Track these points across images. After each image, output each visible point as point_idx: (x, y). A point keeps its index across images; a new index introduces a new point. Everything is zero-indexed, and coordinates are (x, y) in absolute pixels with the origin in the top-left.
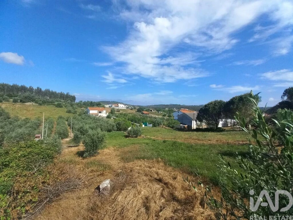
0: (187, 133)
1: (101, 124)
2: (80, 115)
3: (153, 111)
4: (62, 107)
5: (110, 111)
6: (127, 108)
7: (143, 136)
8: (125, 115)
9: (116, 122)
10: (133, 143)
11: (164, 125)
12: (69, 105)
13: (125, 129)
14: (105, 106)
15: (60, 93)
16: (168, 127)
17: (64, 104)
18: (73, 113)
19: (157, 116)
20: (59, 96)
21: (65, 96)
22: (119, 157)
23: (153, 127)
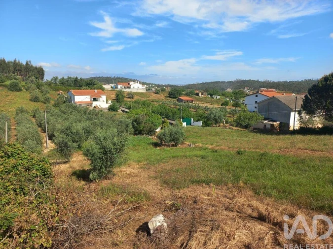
0: (281, 137)
1: (102, 123)
2: (56, 105)
3: (200, 95)
4: (20, 90)
5: (114, 96)
6: (147, 90)
7: (187, 143)
8: (144, 104)
9: (132, 118)
10: (174, 157)
11: (227, 122)
12: (34, 86)
13: (151, 132)
14: (104, 86)
15: (12, 62)
16: (236, 126)
17: (24, 83)
18: (42, 102)
19: (209, 106)
20: (12, 69)
21: (23, 69)
22: (159, 180)
23: (204, 127)
